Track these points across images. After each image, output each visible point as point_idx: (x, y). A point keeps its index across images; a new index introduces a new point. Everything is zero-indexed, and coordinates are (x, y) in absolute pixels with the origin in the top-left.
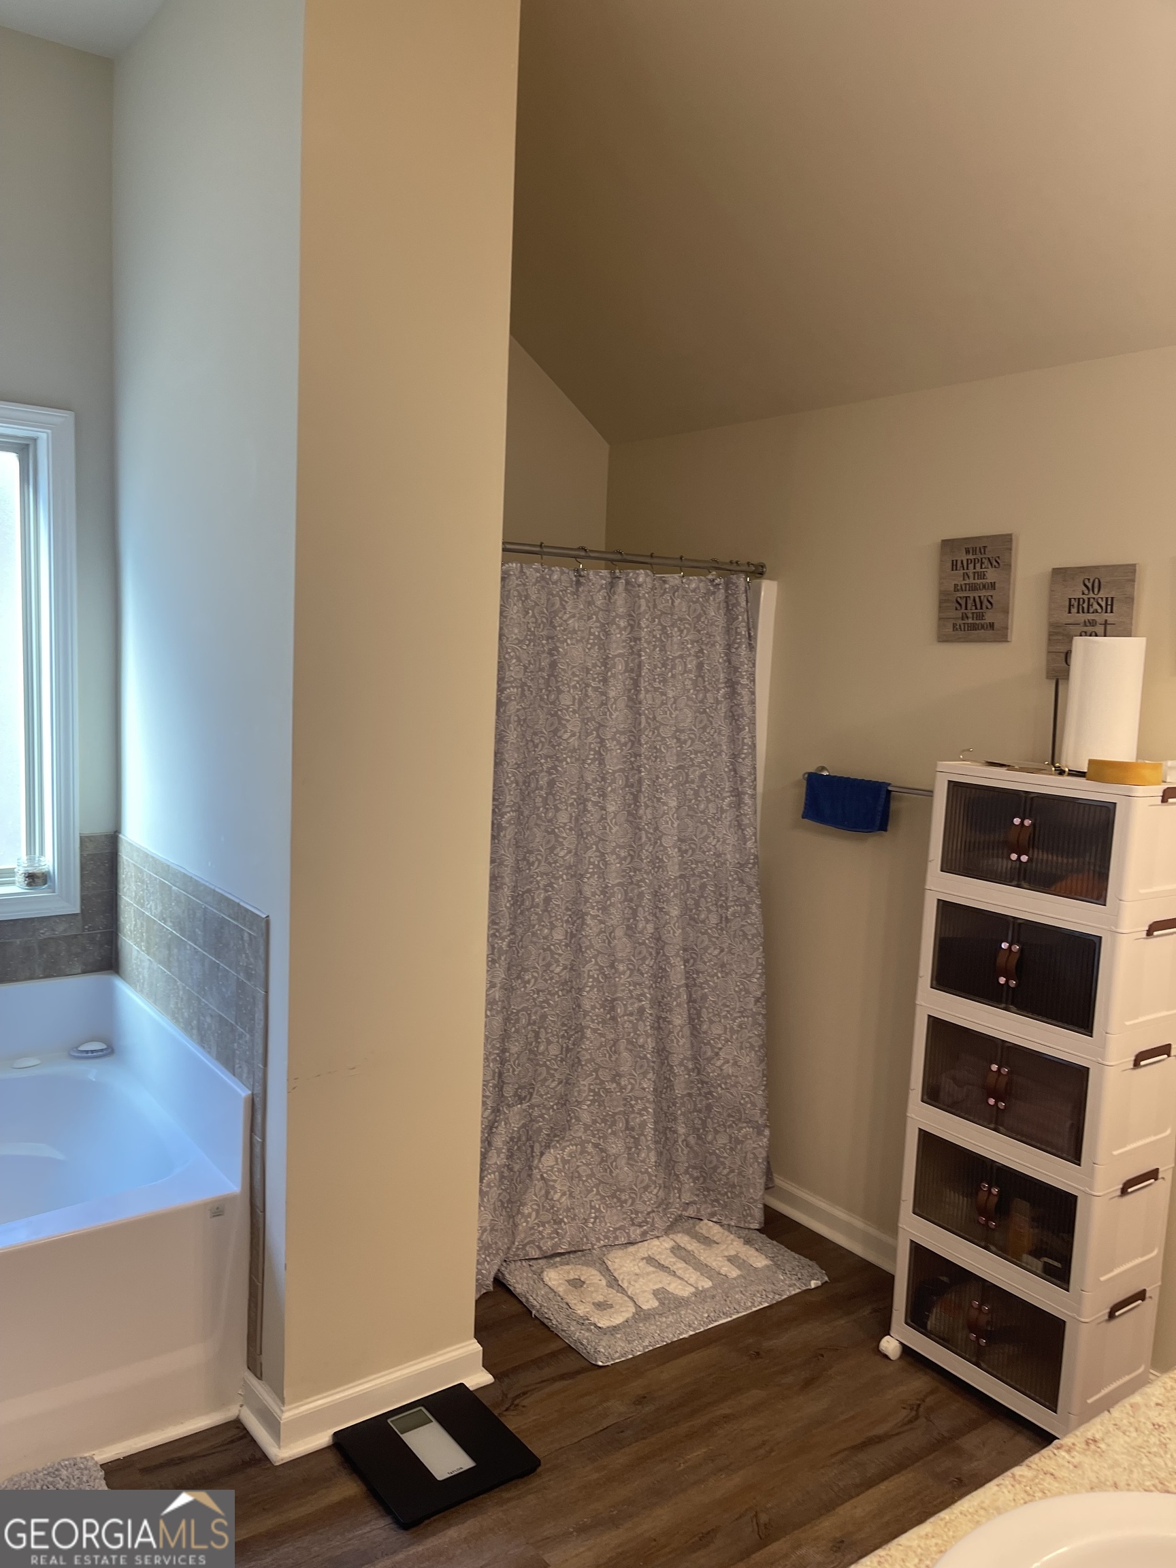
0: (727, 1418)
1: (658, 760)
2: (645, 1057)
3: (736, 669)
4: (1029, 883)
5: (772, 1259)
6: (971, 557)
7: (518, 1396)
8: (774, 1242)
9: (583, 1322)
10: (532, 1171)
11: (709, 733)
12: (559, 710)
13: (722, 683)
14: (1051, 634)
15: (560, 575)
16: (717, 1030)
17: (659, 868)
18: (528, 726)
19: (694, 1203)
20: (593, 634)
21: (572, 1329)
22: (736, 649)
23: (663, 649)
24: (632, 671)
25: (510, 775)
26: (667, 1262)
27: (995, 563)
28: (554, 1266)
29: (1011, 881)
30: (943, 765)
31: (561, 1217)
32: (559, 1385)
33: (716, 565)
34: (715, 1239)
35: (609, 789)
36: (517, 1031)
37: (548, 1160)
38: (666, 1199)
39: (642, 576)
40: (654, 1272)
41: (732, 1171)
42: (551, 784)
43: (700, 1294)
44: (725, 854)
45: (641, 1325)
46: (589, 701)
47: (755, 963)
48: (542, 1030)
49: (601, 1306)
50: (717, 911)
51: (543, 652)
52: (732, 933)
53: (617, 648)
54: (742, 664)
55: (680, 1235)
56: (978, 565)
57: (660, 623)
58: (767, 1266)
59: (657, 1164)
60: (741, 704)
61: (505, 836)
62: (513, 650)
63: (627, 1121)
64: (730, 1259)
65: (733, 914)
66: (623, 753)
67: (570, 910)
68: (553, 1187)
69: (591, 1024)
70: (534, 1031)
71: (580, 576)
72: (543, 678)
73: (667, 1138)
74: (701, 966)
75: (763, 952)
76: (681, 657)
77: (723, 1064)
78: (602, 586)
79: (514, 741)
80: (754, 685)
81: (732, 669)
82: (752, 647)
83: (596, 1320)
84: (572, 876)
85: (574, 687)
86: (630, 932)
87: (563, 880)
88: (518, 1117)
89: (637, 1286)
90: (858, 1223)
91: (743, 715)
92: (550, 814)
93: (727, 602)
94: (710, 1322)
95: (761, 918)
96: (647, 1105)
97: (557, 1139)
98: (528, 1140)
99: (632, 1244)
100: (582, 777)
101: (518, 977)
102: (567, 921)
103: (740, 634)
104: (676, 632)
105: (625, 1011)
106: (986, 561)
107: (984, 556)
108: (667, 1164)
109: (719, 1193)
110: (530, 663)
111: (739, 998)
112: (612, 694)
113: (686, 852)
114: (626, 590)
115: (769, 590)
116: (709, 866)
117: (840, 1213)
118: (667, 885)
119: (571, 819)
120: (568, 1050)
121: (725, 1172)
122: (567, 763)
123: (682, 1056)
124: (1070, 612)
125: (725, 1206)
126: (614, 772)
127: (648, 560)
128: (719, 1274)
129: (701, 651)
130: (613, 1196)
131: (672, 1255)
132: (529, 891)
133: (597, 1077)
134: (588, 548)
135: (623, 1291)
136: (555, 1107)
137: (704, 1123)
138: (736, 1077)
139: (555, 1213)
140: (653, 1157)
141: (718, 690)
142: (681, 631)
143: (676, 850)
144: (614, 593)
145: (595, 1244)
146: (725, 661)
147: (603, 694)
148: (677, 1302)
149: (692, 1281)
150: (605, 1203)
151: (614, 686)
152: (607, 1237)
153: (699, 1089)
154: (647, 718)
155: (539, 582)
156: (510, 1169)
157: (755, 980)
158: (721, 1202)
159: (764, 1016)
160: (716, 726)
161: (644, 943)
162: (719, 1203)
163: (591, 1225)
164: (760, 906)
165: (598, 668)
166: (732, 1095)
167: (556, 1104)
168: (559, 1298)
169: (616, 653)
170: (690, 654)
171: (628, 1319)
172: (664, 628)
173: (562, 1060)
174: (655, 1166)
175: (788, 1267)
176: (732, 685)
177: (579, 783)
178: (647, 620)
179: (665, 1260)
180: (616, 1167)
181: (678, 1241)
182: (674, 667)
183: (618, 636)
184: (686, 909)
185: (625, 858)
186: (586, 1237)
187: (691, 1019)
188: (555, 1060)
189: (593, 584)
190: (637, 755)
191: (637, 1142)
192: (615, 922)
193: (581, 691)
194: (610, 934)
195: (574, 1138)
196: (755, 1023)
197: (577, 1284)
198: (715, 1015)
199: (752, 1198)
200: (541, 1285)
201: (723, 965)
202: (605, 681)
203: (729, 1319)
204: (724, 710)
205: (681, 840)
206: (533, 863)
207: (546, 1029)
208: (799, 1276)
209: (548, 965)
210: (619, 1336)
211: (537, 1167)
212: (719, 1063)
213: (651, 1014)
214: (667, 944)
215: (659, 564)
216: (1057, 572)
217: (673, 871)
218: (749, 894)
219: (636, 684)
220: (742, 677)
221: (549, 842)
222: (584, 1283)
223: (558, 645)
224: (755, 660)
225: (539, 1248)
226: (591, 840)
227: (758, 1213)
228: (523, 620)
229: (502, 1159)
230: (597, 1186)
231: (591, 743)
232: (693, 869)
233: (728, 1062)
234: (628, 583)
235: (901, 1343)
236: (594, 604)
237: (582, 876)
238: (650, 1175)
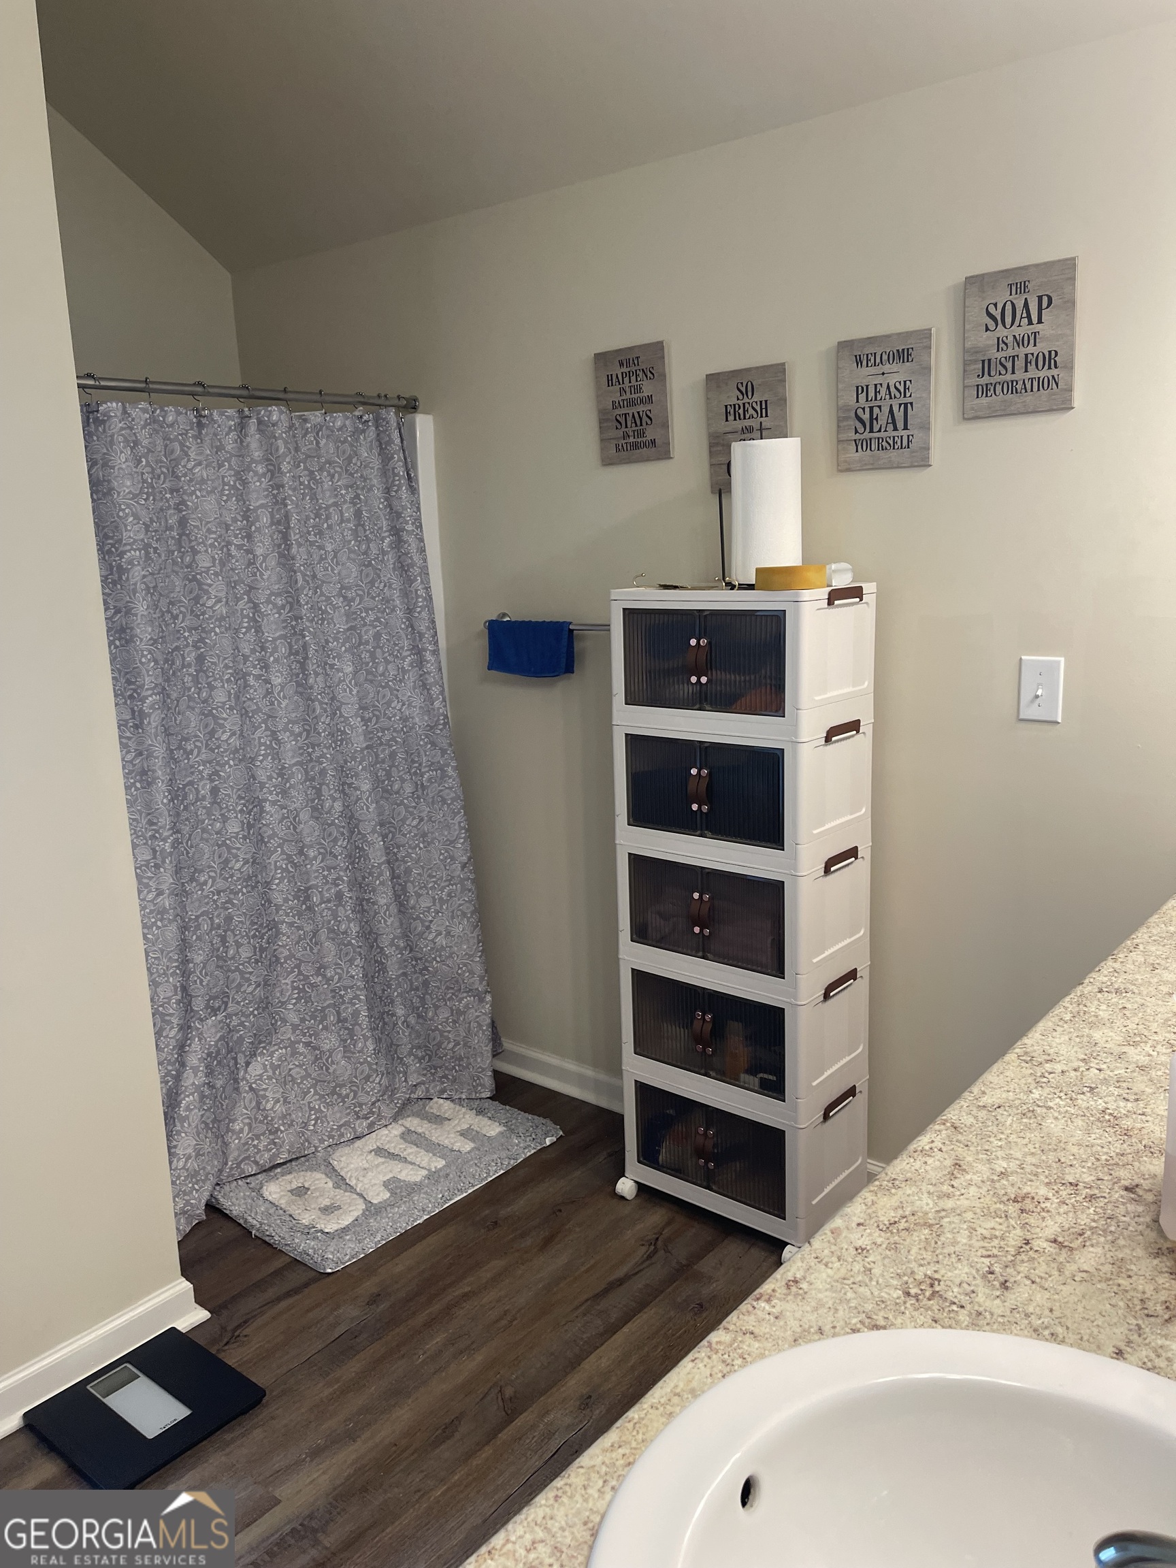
0: (466, 1296)
1: (326, 622)
2: (350, 943)
3: (399, 515)
4: (711, 705)
5: (506, 1125)
6: (625, 370)
7: (239, 1326)
8: (508, 1107)
9: (308, 1231)
10: (239, 1083)
11: (378, 588)
12: (197, 574)
13: (386, 531)
14: (711, 446)
15: (176, 416)
16: (425, 903)
17: (341, 741)
18: (161, 595)
19: (423, 1083)
20: (228, 484)
21: (297, 1241)
22: (396, 492)
23: (314, 497)
24: (279, 523)
25: (145, 653)
26: (397, 1149)
27: (649, 375)
28: (276, 1177)
29: (694, 705)
30: (615, 593)
31: (276, 1126)
32: (283, 1304)
33: (362, 400)
34: (446, 1116)
35: (272, 659)
36: (199, 938)
37: (255, 1069)
38: (390, 1085)
39: (276, 413)
40: (383, 1163)
41: (457, 1044)
42: (200, 659)
43: (433, 1176)
44: (413, 718)
45: (371, 1221)
46: (234, 561)
47: (456, 827)
48: (229, 933)
49: (327, 1210)
50: (412, 779)
51: (169, 507)
52: (431, 800)
53: (257, 499)
54: (403, 507)
55: (409, 1119)
56: (633, 378)
57: (306, 468)
58: (501, 1133)
59: (377, 1052)
60: (409, 553)
61: (149, 723)
62: (128, 506)
63: (338, 1013)
64: (463, 1134)
65: (429, 780)
66: (282, 618)
67: (243, 798)
68: (265, 1097)
69: (285, 919)
70: (219, 936)
71: (201, 416)
72: (173, 538)
73: (385, 1023)
74: (402, 840)
75: (465, 815)
76: (335, 504)
77: (436, 937)
78: (230, 428)
79: (145, 613)
80: (421, 531)
81: (395, 514)
82: (413, 490)
83: (323, 1226)
84: (240, 761)
85: (212, 545)
86: (316, 814)
87: (230, 767)
88: (213, 1030)
89: (366, 1181)
90: (589, 1072)
91: (412, 565)
92: (204, 694)
93: (379, 441)
94: (445, 1202)
95: (457, 780)
96: (358, 993)
97: (262, 1045)
98: (229, 1052)
99: (358, 1138)
100: (237, 648)
101: (192, 879)
102: (241, 811)
103: (398, 475)
104: (325, 478)
105: (322, 898)
106: (641, 373)
107: (637, 368)
108: (388, 1048)
109: (447, 1068)
110: (152, 520)
111: (445, 866)
112: (259, 551)
113: (370, 720)
114: (259, 430)
115: (424, 426)
116: (398, 732)
117: (571, 1066)
118: (354, 758)
119: (230, 697)
120: (262, 950)
121: (451, 1046)
122: (216, 634)
123: (392, 936)
124: (727, 420)
125: (454, 1080)
126: (275, 640)
127: (281, 395)
128: (452, 1150)
129: (357, 496)
130: (333, 1093)
131: (402, 1141)
132: (191, 783)
133: (300, 973)
134: (207, 382)
135: (351, 1189)
136: (256, 1012)
137: (422, 999)
138: (450, 947)
139: (270, 1123)
140: (371, 1046)
141: (383, 539)
142: (332, 476)
143: (359, 719)
144: (246, 435)
145: (318, 1147)
146: (385, 507)
147: (248, 552)
148: (409, 1189)
149: (424, 1164)
150: (325, 1102)
151: (261, 541)
152: (330, 1137)
153: (414, 967)
154: (304, 575)
155: (150, 424)
156: (211, 1086)
157: (460, 846)
158: (450, 1077)
159: (473, 881)
160: (386, 579)
161: (333, 823)
162: (448, 1079)
163: (312, 1128)
164: (455, 768)
165: (239, 523)
166: (449, 966)
167: (257, 1009)
168: (281, 1212)
169: (257, 504)
170: (345, 501)
171: (358, 1216)
172: (311, 473)
173: (257, 962)
174: (375, 1054)
175: (521, 1130)
176: (396, 532)
177: (235, 657)
178: (289, 463)
179: (395, 1148)
180: (333, 1062)
181: (408, 1126)
182: (328, 517)
183: (258, 484)
184: (377, 782)
185: (300, 734)
186: (307, 1140)
187: (397, 897)
188: (249, 962)
189: (219, 426)
190: (297, 618)
191: (351, 1033)
192: (298, 805)
193: (221, 549)
194: (294, 819)
195: (282, 1040)
196: (464, 889)
197: (301, 1192)
198: (421, 888)
199: (480, 1067)
200: (261, 1201)
201: (424, 835)
202: (249, 537)
203: (465, 1195)
204: (392, 561)
205: (363, 708)
206: (191, 752)
207: (233, 931)
208: (534, 1136)
209: (227, 861)
210: (348, 1237)
211: (244, 1078)
212: (431, 937)
213: (350, 898)
214: (361, 821)
215: (297, 400)
216: (710, 377)
217: (358, 741)
218: (443, 756)
219: (285, 537)
220: (407, 523)
221: (206, 726)
222: (308, 1189)
223: (186, 497)
224: (419, 504)
225: (256, 1163)
226: (258, 718)
227: (488, 1081)
228: (134, 470)
229: (201, 1078)
230: (314, 1086)
231: (242, 610)
232: (380, 738)
233: (440, 934)
234: (260, 422)
235: (636, 1182)
236: (224, 449)
237: (253, 759)
238: (370, 1064)
